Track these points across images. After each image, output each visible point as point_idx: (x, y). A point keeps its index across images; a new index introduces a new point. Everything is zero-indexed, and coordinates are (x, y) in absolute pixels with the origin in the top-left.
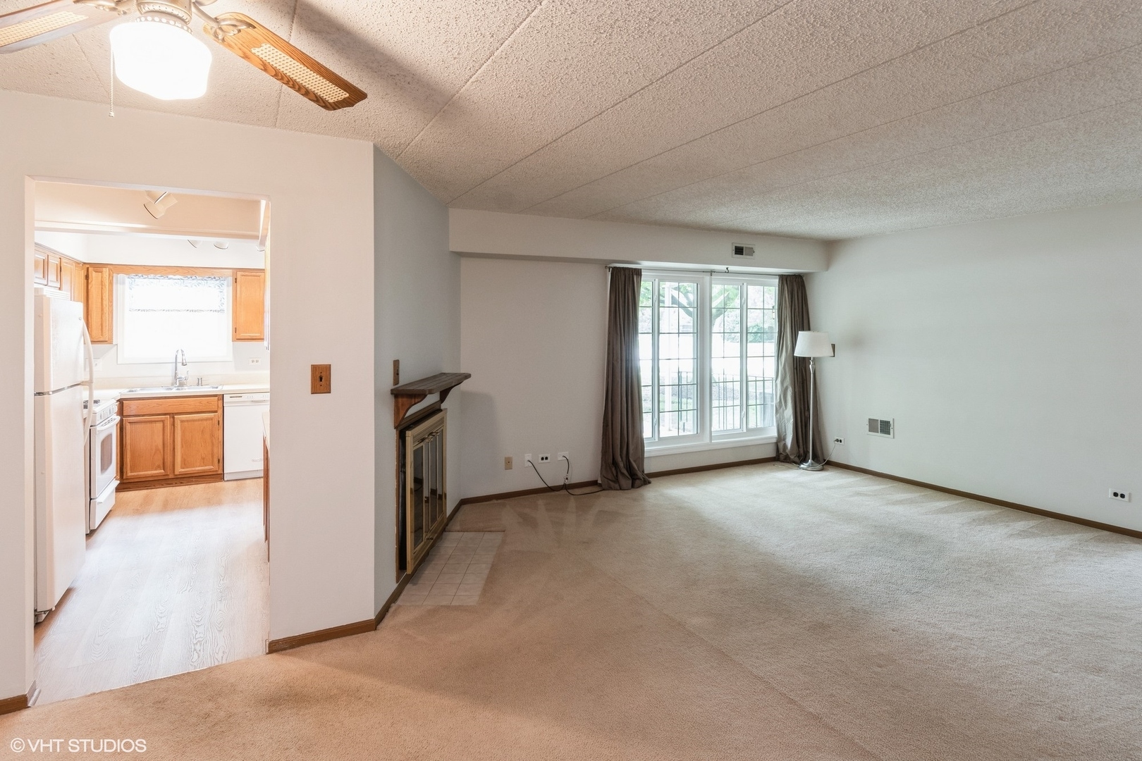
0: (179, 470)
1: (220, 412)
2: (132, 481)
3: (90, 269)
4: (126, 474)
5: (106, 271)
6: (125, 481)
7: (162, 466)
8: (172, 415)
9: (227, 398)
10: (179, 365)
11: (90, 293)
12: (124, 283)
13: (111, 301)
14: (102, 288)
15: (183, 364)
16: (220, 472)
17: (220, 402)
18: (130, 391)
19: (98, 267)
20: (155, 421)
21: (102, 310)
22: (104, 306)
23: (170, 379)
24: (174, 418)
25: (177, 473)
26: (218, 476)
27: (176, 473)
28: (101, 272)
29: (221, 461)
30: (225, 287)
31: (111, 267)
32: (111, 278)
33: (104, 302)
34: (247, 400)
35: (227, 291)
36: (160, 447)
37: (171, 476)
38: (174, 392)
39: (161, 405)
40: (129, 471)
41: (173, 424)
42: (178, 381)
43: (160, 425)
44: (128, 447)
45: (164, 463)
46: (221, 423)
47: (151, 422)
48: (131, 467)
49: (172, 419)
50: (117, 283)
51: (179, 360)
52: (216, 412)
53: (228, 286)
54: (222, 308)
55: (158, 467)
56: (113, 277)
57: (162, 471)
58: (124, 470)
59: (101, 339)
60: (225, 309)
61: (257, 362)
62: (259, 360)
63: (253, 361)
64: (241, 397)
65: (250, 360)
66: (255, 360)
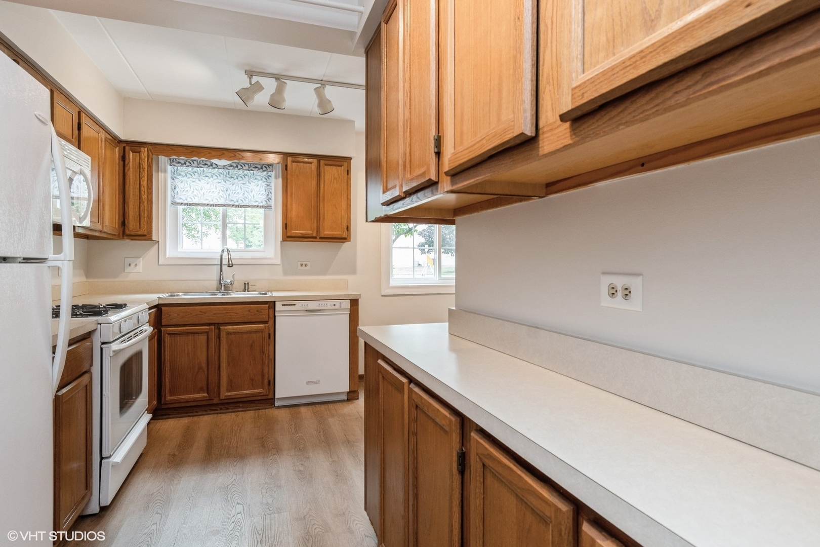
0: (225, 394)
1: (271, 322)
2: (172, 406)
3: (127, 147)
4: (165, 398)
5: (144, 151)
6: (164, 407)
7: (205, 389)
8: (218, 325)
9: (279, 307)
10: (225, 268)
11: (127, 177)
12: (165, 171)
13: (150, 188)
14: (140, 172)
15: (229, 266)
16: (271, 396)
17: (271, 311)
18: (171, 296)
19: (136, 146)
20: (198, 333)
21: (140, 198)
22: (143, 193)
23: (215, 284)
24: (219, 329)
25: (222, 397)
26: (267, 400)
27: (221, 398)
28: (139, 152)
29: (272, 383)
30: (272, 179)
31: (150, 147)
32: (150, 160)
33: (142, 189)
34: (300, 308)
35: (277, 183)
36: (204, 365)
37: (216, 401)
38: (219, 297)
39: (205, 313)
40: (168, 395)
41: (219, 337)
42: (224, 287)
43: (203, 338)
44: (167, 364)
45: (207, 385)
46: (271, 336)
47: (194, 333)
48: (170, 388)
49: (217, 331)
50: (158, 171)
51: (225, 262)
52: (266, 322)
53: (276, 178)
54: (269, 203)
55: (201, 390)
56: (152, 159)
57: (206, 394)
58: (163, 394)
59: (139, 233)
60: (273, 205)
61: (306, 265)
62: (308, 263)
63: (302, 265)
64: (295, 305)
65: (299, 263)
66: (304, 263)
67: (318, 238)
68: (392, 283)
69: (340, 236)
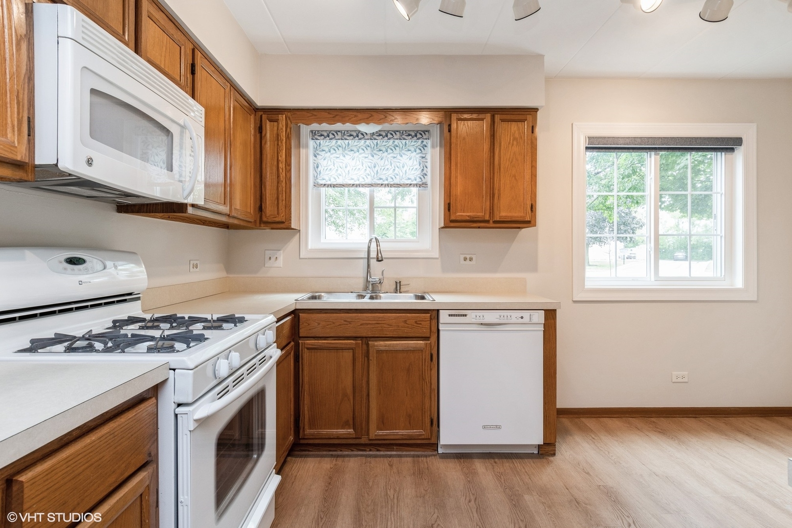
0: (376, 433)
1: (433, 339)
2: (311, 442)
3: (263, 116)
4: (304, 431)
5: (282, 118)
6: (302, 442)
7: (351, 422)
8: (366, 339)
9: (444, 317)
10: (373, 262)
11: (264, 152)
12: (307, 146)
13: (288, 164)
14: (278, 145)
15: (378, 260)
16: (433, 441)
17: (434, 322)
18: (314, 298)
19: (273, 113)
20: (342, 349)
21: (278, 176)
22: (281, 170)
23: (361, 283)
24: (368, 345)
25: (372, 436)
26: (430, 444)
27: (371, 438)
28: (277, 121)
29: (435, 423)
30: (429, 149)
31: (289, 114)
32: (288, 130)
33: (280, 165)
34: (474, 321)
35: (434, 154)
36: (349, 391)
37: (364, 440)
38: (366, 302)
39: (350, 323)
40: (306, 427)
41: (367, 355)
42: (373, 288)
43: (348, 355)
44: (306, 387)
45: (354, 419)
46: (434, 357)
47: (337, 349)
48: (309, 419)
49: (365, 347)
50: (299, 146)
51: (373, 254)
52: (426, 338)
53: (433, 147)
54: (424, 181)
55: (345, 425)
56: (291, 128)
57: (351, 430)
58: (301, 425)
59: (277, 219)
60: (429, 183)
61: (471, 259)
62: (474, 257)
63: (465, 259)
64: (466, 315)
65: (462, 257)
66: (468, 257)
67: (491, 221)
68: (588, 285)
69: (521, 219)
